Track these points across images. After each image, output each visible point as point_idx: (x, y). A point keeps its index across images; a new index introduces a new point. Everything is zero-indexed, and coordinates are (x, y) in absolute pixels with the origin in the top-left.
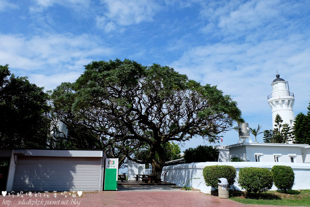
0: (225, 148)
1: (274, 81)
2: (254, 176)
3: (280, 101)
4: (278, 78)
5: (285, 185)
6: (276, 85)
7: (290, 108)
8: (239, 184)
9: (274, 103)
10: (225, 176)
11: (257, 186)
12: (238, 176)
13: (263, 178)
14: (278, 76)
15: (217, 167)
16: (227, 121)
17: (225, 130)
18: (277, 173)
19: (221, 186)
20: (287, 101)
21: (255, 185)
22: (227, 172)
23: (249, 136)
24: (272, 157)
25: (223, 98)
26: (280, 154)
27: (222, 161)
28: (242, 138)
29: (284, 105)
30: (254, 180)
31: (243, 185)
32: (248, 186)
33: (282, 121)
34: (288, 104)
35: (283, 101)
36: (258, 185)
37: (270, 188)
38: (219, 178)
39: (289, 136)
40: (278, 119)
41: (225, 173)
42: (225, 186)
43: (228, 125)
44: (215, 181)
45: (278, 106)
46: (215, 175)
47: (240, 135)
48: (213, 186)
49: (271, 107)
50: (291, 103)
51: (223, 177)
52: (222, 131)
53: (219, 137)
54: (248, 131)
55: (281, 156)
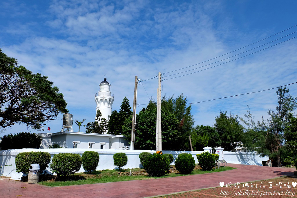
0: (47, 136)
1: (102, 83)
2: (65, 160)
3: (104, 100)
4: (105, 81)
5: (91, 167)
6: (103, 86)
7: (110, 106)
8: (51, 169)
9: (99, 100)
10: (38, 162)
11: (66, 169)
12: (51, 161)
13: (73, 162)
14: (105, 79)
15: (31, 153)
16: (53, 111)
17: (50, 119)
18: (86, 158)
19: (32, 171)
20: (108, 100)
21: (65, 168)
22: (41, 158)
23: (71, 126)
24: (87, 144)
25: (50, 89)
26: (94, 142)
27: (43, 148)
28: (65, 127)
29: (106, 103)
30: (65, 164)
31: (54, 169)
32: (59, 169)
33: (101, 116)
34: (109, 103)
35: (106, 100)
36: (68, 168)
37: (78, 170)
38: (32, 164)
39: (105, 128)
40: (99, 114)
41: (39, 159)
42: (36, 171)
43: (53, 114)
44: (27, 167)
45: (102, 103)
46: (27, 162)
47: (63, 125)
48: (24, 172)
49: (96, 103)
50: (111, 102)
51: (36, 163)
52: (47, 120)
53: (42, 125)
54: (71, 122)
55: (95, 144)
